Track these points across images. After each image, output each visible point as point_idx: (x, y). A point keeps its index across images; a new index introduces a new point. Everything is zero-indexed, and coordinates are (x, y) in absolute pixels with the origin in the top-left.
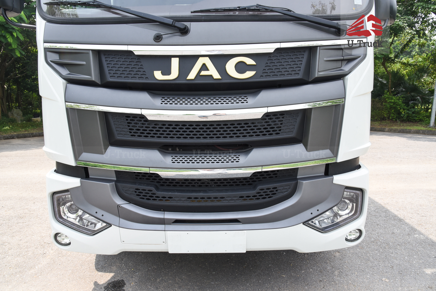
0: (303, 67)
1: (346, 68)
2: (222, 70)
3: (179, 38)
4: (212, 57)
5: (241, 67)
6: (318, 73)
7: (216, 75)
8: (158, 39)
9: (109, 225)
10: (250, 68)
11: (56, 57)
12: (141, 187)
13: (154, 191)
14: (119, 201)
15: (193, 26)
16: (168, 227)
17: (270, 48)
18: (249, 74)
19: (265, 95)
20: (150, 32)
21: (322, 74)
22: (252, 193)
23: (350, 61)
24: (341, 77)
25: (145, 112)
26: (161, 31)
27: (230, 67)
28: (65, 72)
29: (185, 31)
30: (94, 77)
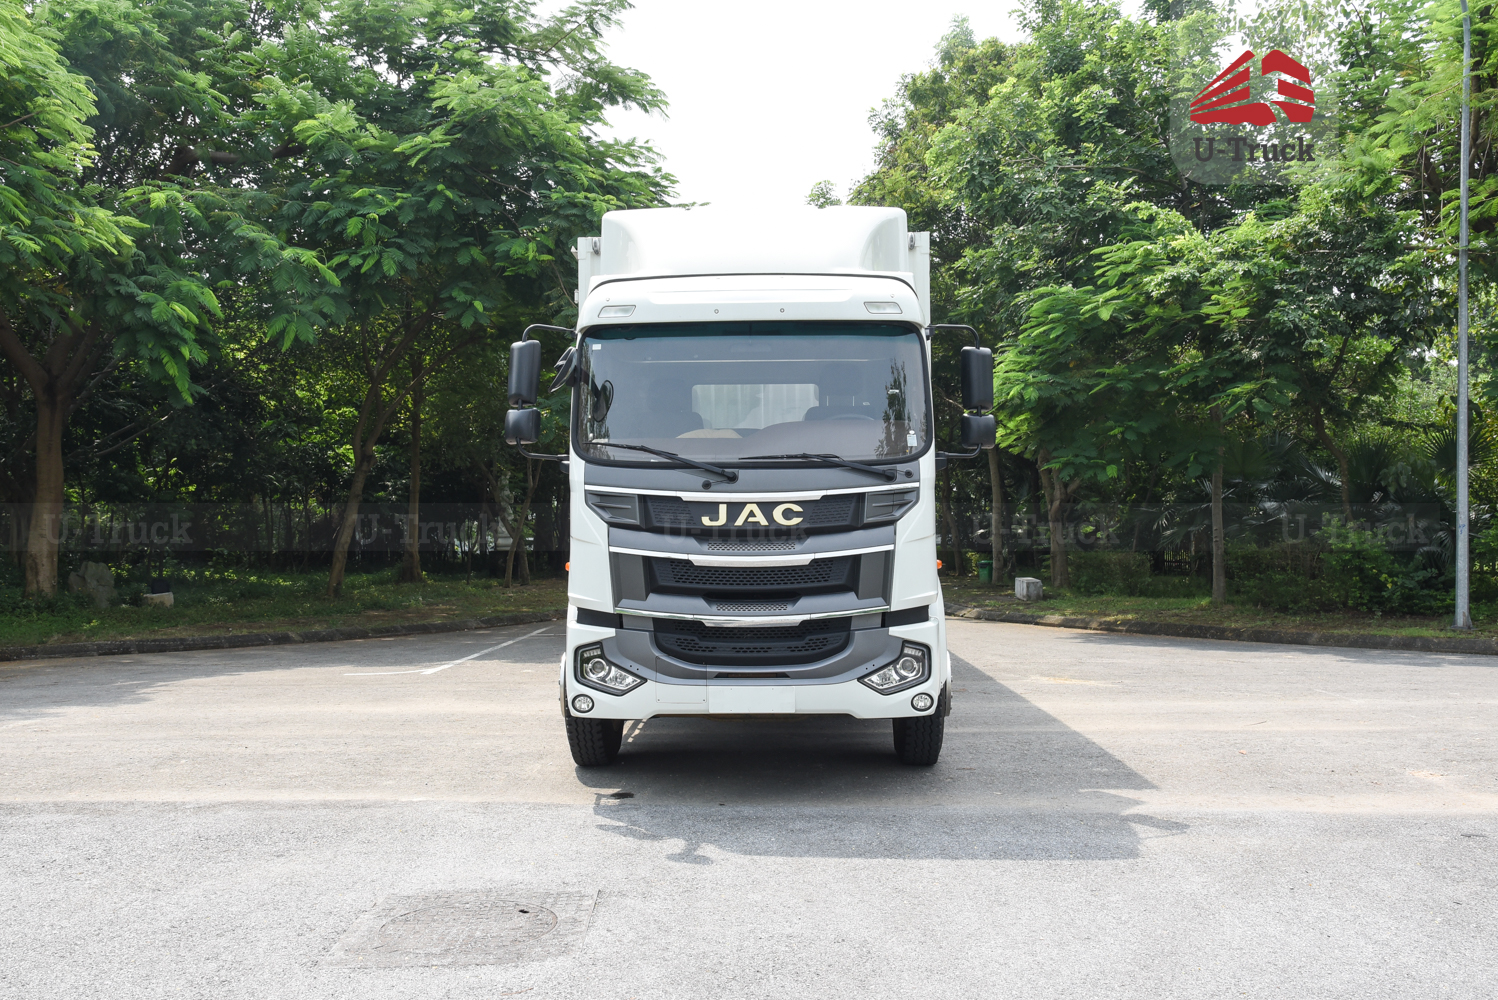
0: (851, 512)
1: (897, 514)
2: (769, 516)
3: (726, 486)
4: (760, 505)
5: (787, 514)
6: (867, 520)
7: (764, 522)
8: (707, 487)
9: (644, 680)
11: (597, 500)
12: (682, 637)
13: (697, 641)
14: (657, 653)
15: (742, 474)
16: (709, 682)
17: (817, 495)
18: (796, 521)
19: (811, 542)
20: (699, 479)
21: (871, 520)
22: (800, 643)
23: (902, 505)
24: (893, 522)
25: (692, 557)
26: (712, 479)
27: (777, 513)
28: (607, 516)
29: (733, 479)
30: (636, 522)
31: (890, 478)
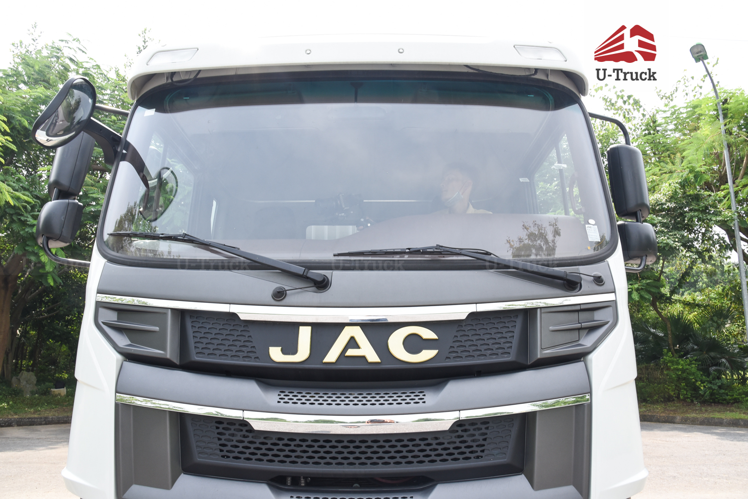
0: (515, 342)
1: (587, 341)
2: (381, 348)
3: (312, 296)
4: (366, 326)
5: (413, 344)
6: (542, 353)
7: (373, 357)
8: (279, 296)
10: (428, 344)
11: (112, 317)
15: (337, 277)
17: (460, 312)
18: (426, 355)
19: (455, 389)
20: (267, 284)
21: (548, 352)
23: (592, 329)
24: (579, 357)
25: (248, 415)
26: (286, 284)
27: (396, 343)
28: (123, 341)
29: (322, 285)
30: (169, 352)
31: (571, 285)
